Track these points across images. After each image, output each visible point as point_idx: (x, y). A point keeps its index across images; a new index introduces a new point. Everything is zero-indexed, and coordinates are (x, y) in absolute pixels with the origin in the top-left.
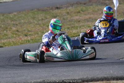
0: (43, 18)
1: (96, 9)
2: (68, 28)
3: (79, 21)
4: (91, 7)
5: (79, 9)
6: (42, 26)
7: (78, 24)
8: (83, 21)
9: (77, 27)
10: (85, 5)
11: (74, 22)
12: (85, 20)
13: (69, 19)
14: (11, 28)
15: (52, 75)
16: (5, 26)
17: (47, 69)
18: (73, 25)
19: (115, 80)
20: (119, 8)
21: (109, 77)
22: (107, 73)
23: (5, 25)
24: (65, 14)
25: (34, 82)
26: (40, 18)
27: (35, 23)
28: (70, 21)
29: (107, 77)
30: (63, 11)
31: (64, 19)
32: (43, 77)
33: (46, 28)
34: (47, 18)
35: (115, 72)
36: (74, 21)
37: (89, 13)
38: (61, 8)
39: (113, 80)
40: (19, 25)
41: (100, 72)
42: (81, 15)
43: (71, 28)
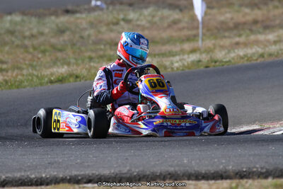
1: (156, 19)
2: (91, 58)
4: (146, 12)
6: (31, 50)
10: (131, 8)
11: (105, 45)
13: (93, 38)
15: (49, 163)
18: (101, 53)
19: (192, 180)
20: (209, 17)
21: (179, 172)
22: (176, 162)
24: (84, 25)
25: (7, 177)
26: (27, 34)
27: (16, 43)
28: (97, 42)
29: (176, 172)
31: (82, 37)
32: (29, 166)
33: (40, 56)
35: (193, 162)
36: (104, 43)
37: (138, 26)
38: (76, 12)
39: (189, 179)
41: (159, 160)
43: (98, 58)
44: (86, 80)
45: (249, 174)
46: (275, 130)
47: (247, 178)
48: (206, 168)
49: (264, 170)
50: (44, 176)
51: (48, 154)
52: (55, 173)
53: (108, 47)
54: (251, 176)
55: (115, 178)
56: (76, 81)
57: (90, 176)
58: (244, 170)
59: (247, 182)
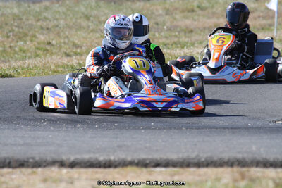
3: (191, 31)
7: (188, 37)
8: (199, 32)
11: (179, 32)
12: (205, 28)
13: (168, 24)
14: (35, 36)
15: (119, 146)
16: (21, 30)
18: (176, 40)
19: (261, 167)
21: (247, 160)
23: (22, 28)
24: (161, 12)
25: (76, 159)
27: (91, 28)
28: (169, 29)
29: (244, 159)
30: (156, 7)
31: (157, 24)
32: (98, 149)
35: (262, 150)
36: (179, 29)
37: (214, 14)
39: (257, 166)
40: (53, 29)
42: (196, 17)
43: (172, 45)
50: (112, 158)
51: (117, 138)
52: (124, 157)
53: (182, 34)
55: (183, 163)
57: (158, 161)
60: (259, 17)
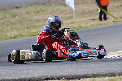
0: (3, 17)
1: (55, 10)
2: (28, 27)
3: (38, 21)
4: (50, 7)
5: (38, 9)
7: (37, 24)
8: (42, 21)
9: (36, 26)
10: (44, 6)
11: (33, 22)
12: (44, 19)
13: (28, 18)
17: (6, 67)
18: (32, 25)
21: (68, 75)
22: (66, 71)
24: (24, 13)
28: (29, 20)
30: (23, 11)
31: (23, 18)
32: (3, 75)
33: (6, 26)
34: (6, 17)
35: (74, 71)
36: (33, 20)
38: (21, 8)
41: (59, 70)
42: (40, 15)
43: (31, 27)
44: (26, 37)
45: (98, 75)
46: (108, 56)
47: (97, 77)
48: (79, 73)
49: (104, 74)
50: (10, 78)
52: (15, 77)
53: (35, 22)
54: (99, 76)
55: (41, 78)
56: (22, 37)
57: (30, 78)
58: (96, 73)
59: (97, 79)
60: (67, 13)
